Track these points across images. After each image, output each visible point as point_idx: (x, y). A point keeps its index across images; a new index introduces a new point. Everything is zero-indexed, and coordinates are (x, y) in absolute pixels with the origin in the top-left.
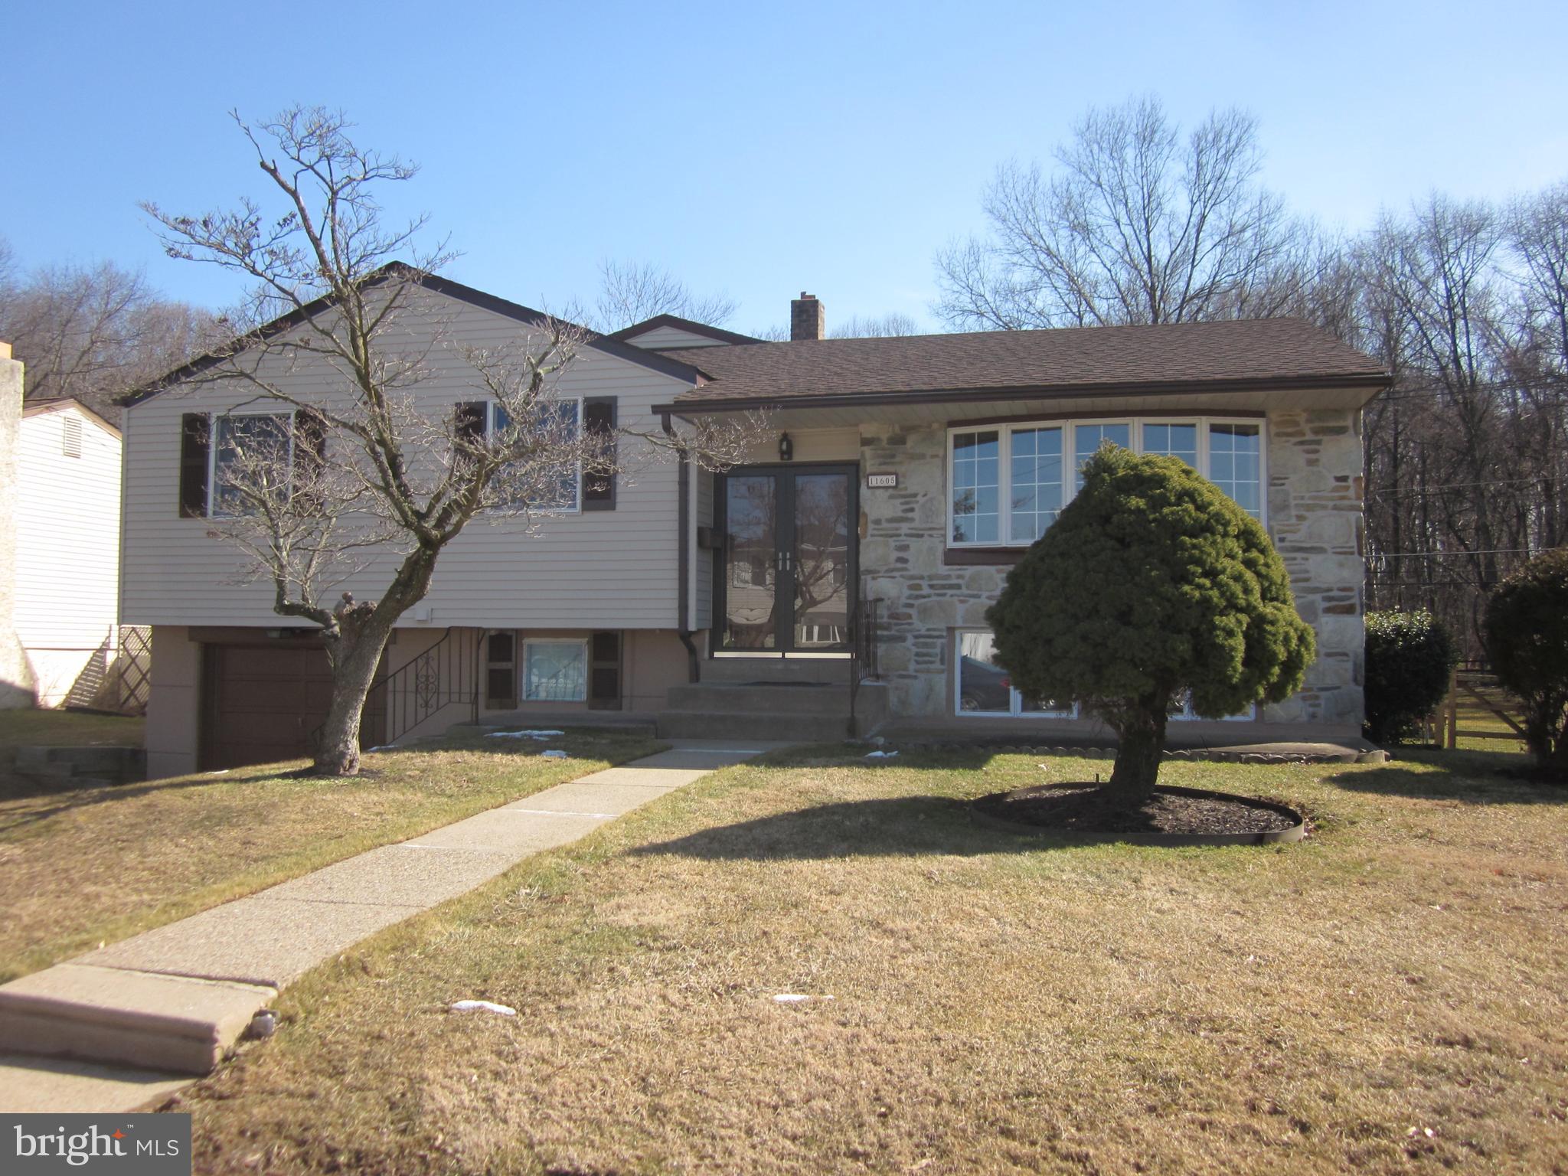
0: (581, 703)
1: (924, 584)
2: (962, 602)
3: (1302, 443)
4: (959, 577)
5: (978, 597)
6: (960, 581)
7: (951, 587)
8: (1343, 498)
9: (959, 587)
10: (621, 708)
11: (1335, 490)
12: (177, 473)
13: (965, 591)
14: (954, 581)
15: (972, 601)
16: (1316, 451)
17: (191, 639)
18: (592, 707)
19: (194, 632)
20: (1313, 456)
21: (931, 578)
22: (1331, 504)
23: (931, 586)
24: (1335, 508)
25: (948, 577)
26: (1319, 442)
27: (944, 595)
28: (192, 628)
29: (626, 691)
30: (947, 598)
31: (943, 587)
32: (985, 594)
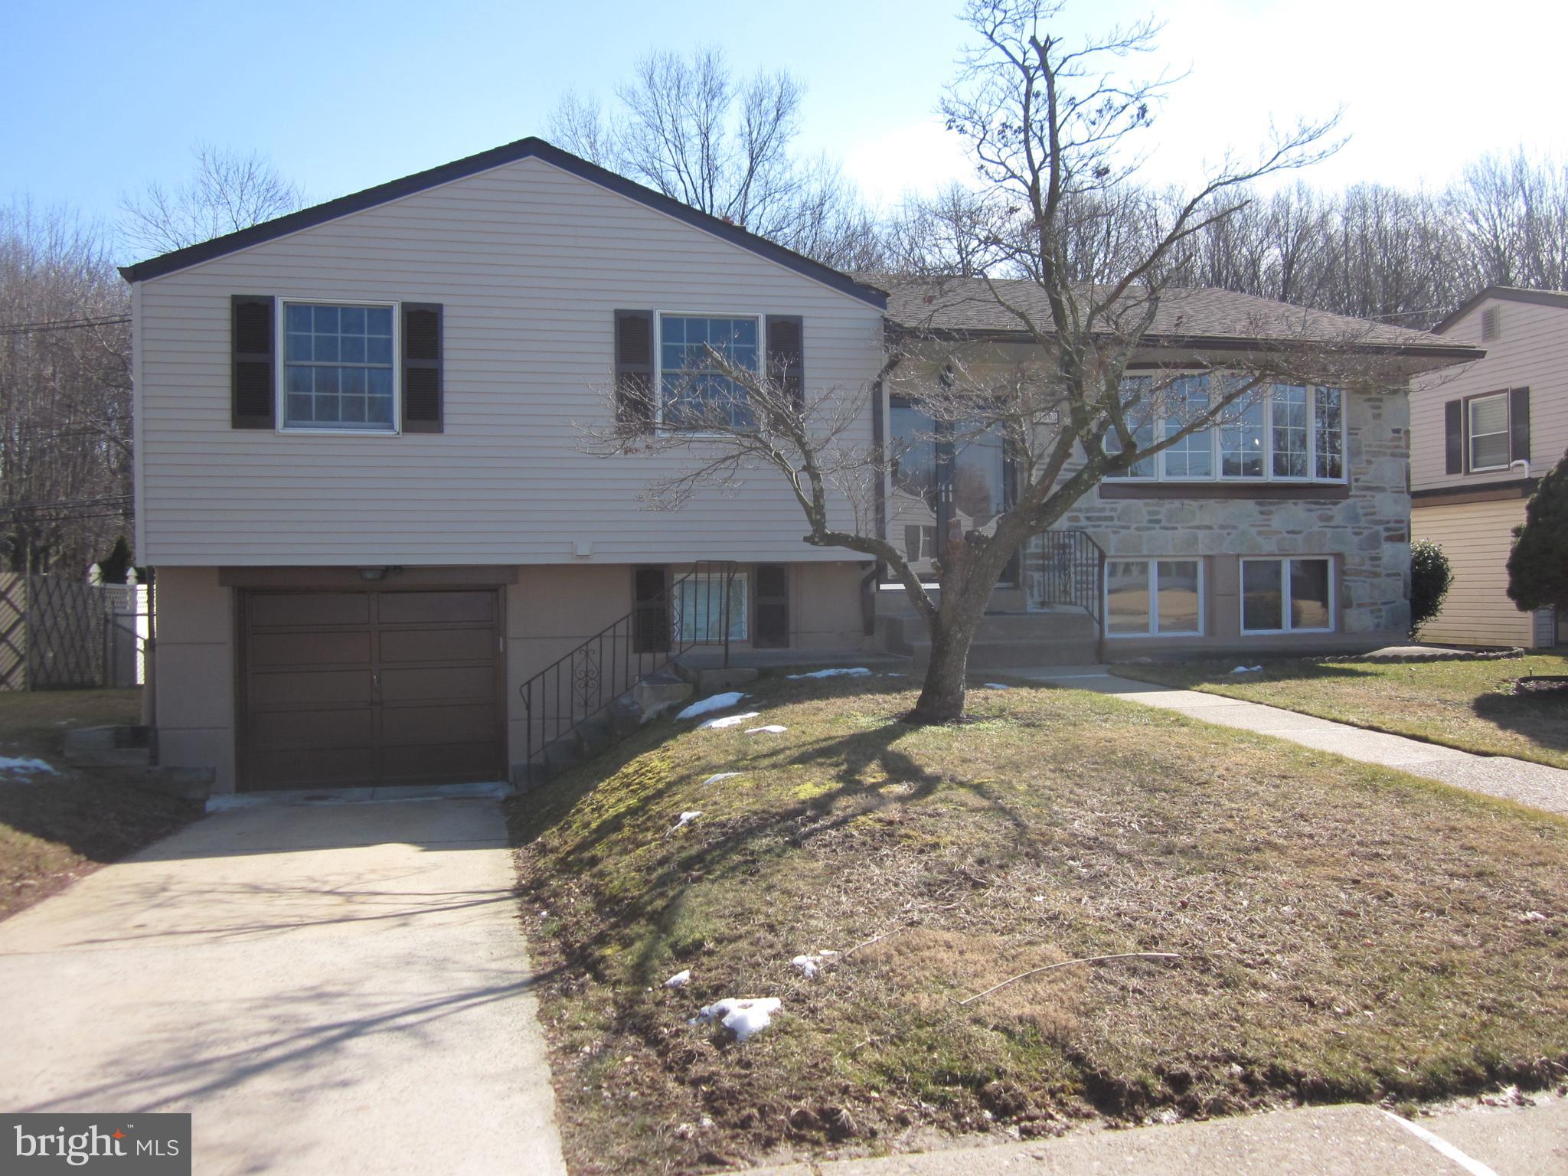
0: (743, 641)
1: (1082, 516)
2: (1115, 532)
3: (1369, 400)
4: (1113, 510)
5: (1128, 528)
6: (1112, 514)
7: (1106, 519)
8: (1397, 447)
9: (1111, 519)
10: (787, 646)
11: (1392, 440)
12: (227, 371)
13: (1116, 522)
14: (1107, 514)
15: (1123, 532)
16: (1379, 407)
17: (222, 584)
18: (756, 645)
19: (227, 574)
20: (1376, 411)
21: (1087, 510)
22: (1389, 451)
23: (1088, 518)
24: (1393, 455)
25: (1103, 510)
26: (1381, 400)
27: (1099, 526)
28: (224, 570)
29: (792, 628)
30: (1102, 529)
31: (1099, 519)
32: (1134, 526)
